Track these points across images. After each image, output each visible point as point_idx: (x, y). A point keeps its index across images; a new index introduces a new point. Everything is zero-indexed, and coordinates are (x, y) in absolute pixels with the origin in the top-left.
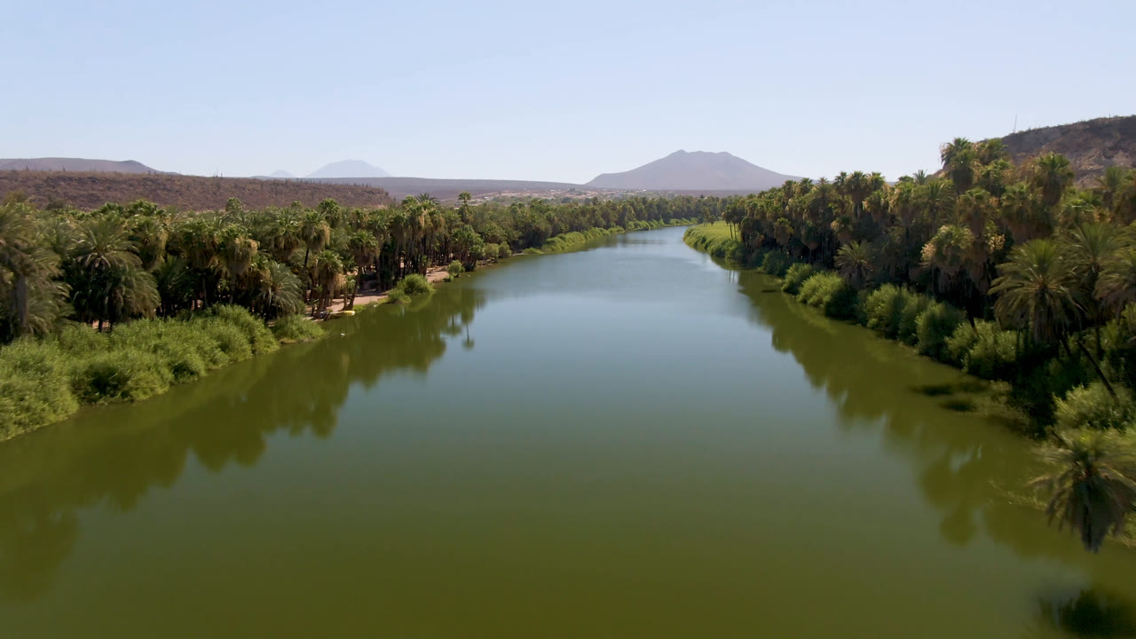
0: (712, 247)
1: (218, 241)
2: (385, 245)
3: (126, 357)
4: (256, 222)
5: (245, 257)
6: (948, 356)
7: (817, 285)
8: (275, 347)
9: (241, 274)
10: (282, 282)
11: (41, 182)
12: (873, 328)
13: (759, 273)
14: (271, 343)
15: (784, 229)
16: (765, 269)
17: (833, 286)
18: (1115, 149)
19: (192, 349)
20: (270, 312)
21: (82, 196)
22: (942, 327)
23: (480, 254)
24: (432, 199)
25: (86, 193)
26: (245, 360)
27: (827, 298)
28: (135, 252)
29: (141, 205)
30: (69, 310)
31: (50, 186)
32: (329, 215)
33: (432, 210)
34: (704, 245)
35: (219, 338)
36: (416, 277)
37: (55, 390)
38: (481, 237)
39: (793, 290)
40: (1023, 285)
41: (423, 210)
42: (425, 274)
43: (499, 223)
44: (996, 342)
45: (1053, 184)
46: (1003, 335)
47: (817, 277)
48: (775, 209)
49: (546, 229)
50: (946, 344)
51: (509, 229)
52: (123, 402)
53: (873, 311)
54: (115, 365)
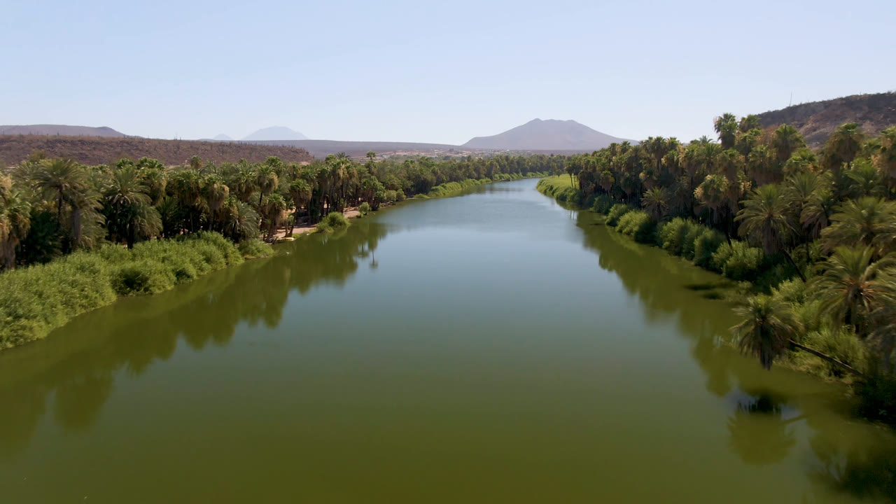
0: (557, 193)
1: (201, 186)
2: (315, 190)
3: (146, 264)
4: (224, 173)
5: (221, 197)
6: (713, 266)
7: (630, 219)
8: (241, 261)
9: (217, 209)
10: (246, 215)
11: (42, 144)
12: (666, 249)
13: (591, 212)
14: (239, 258)
15: (607, 179)
16: (595, 209)
17: (640, 219)
18: (864, 119)
19: (188, 260)
20: (237, 236)
22: (710, 246)
23: (382, 198)
24: (346, 157)
25: (77, 152)
26: (222, 269)
27: (636, 229)
28: (146, 193)
29: (146, 160)
30: (105, 232)
31: (49, 147)
32: (275, 168)
33: (348, 164)
34: (551, 192)
35: (204, 254)
36: (337, 214)
37: (102, 285)
38: (383, 185)
39: (613, 223)
40: (757, 215)
41: (341, 165)
42: (342, 212)
43: (396, 175)
44: (744, 255)
45: (785, 146)
46: (749, 250)
47: (629, 214)
48: (603, 165)
49: (432, 179)
50: (712, 258)
51: (404, 179)
52: (146, 295)
53: (667, 237)
54: (139, 269)
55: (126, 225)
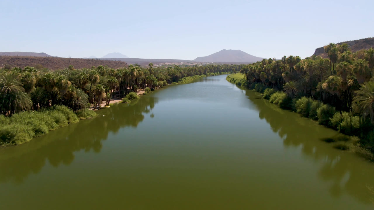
0: (237, 82)
1: (56, 81)
2: (122, 82)
3: (15, 127)
5: (66, 87)
6: (331, 125)
7: (276, 96)
8: (78, 120)
9: (65, 93)
10: (81, 96)
11: (9, 60)
12: (299, 113)
13: (254, 91)
14: (76, 119)
15: (263, 76)
16: (256, 90)
17: (282, 97)
19: (43, 123)
20: (76, 107)
21: (23, 64)
22: (328, 114)
23: (156, 85)
24: (139, 65)
26: (65, 126)
27: (280, 101)
28: (22, 86)
29: (28, 68)
31: (12, 61)
32: (101, 71)
33: (139, 69)
34: (234, 81)
35: (55, 118)
36: (133, 93)
38: (157, 79)
39: (267, 98)
40: (366, 100)
41: (135, 69)
42: (136, 92)
43: (163, 74)
44: (351, 121)
45: (372, 59)
46: (354, 118)
47: (276, 93)
48: (259, 69)
49: (180, 76)
50: (330, 121)
51: (167, 76)
52: (12, 145)
53: (299, 106)
54: (10, 130)
55: (8, 104)
